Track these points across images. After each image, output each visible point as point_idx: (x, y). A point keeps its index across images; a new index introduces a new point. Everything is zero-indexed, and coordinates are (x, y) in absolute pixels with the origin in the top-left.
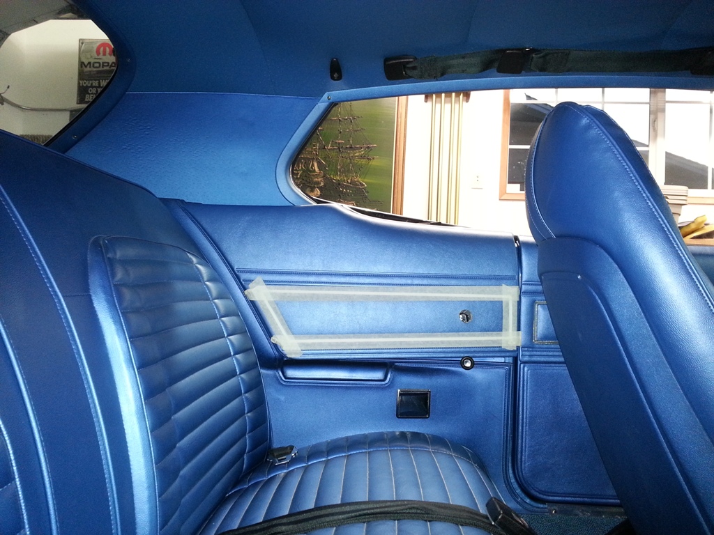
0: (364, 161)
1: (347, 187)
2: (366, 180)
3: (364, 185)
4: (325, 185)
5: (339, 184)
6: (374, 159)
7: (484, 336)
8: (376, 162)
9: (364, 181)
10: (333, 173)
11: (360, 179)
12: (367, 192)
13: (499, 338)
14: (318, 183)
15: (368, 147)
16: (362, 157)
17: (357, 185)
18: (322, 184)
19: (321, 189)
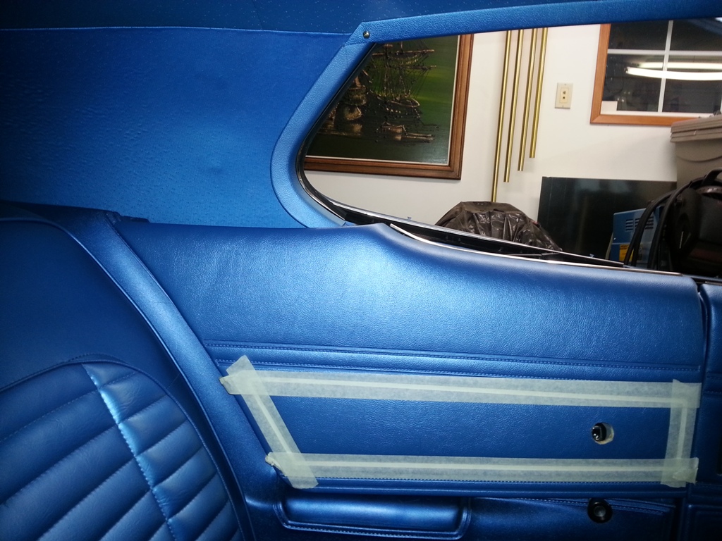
0: (417, 72)
1: (395, 107)
2: (418, 97)
3: (416, 104)
4: (367, 104)
5: (386, 103)
6: (430, 68)
7: (631, 465)
8: (434, 74)
9: (417, 99)
10: (377, 87)
11: (411, 96)
12: (421, 113)
13: (658, 469)
14: (359, 101)
15: (423, 53)
16: (415, 66)
17: (408, 103)
18: (364, 102)
19: (362, 108)
